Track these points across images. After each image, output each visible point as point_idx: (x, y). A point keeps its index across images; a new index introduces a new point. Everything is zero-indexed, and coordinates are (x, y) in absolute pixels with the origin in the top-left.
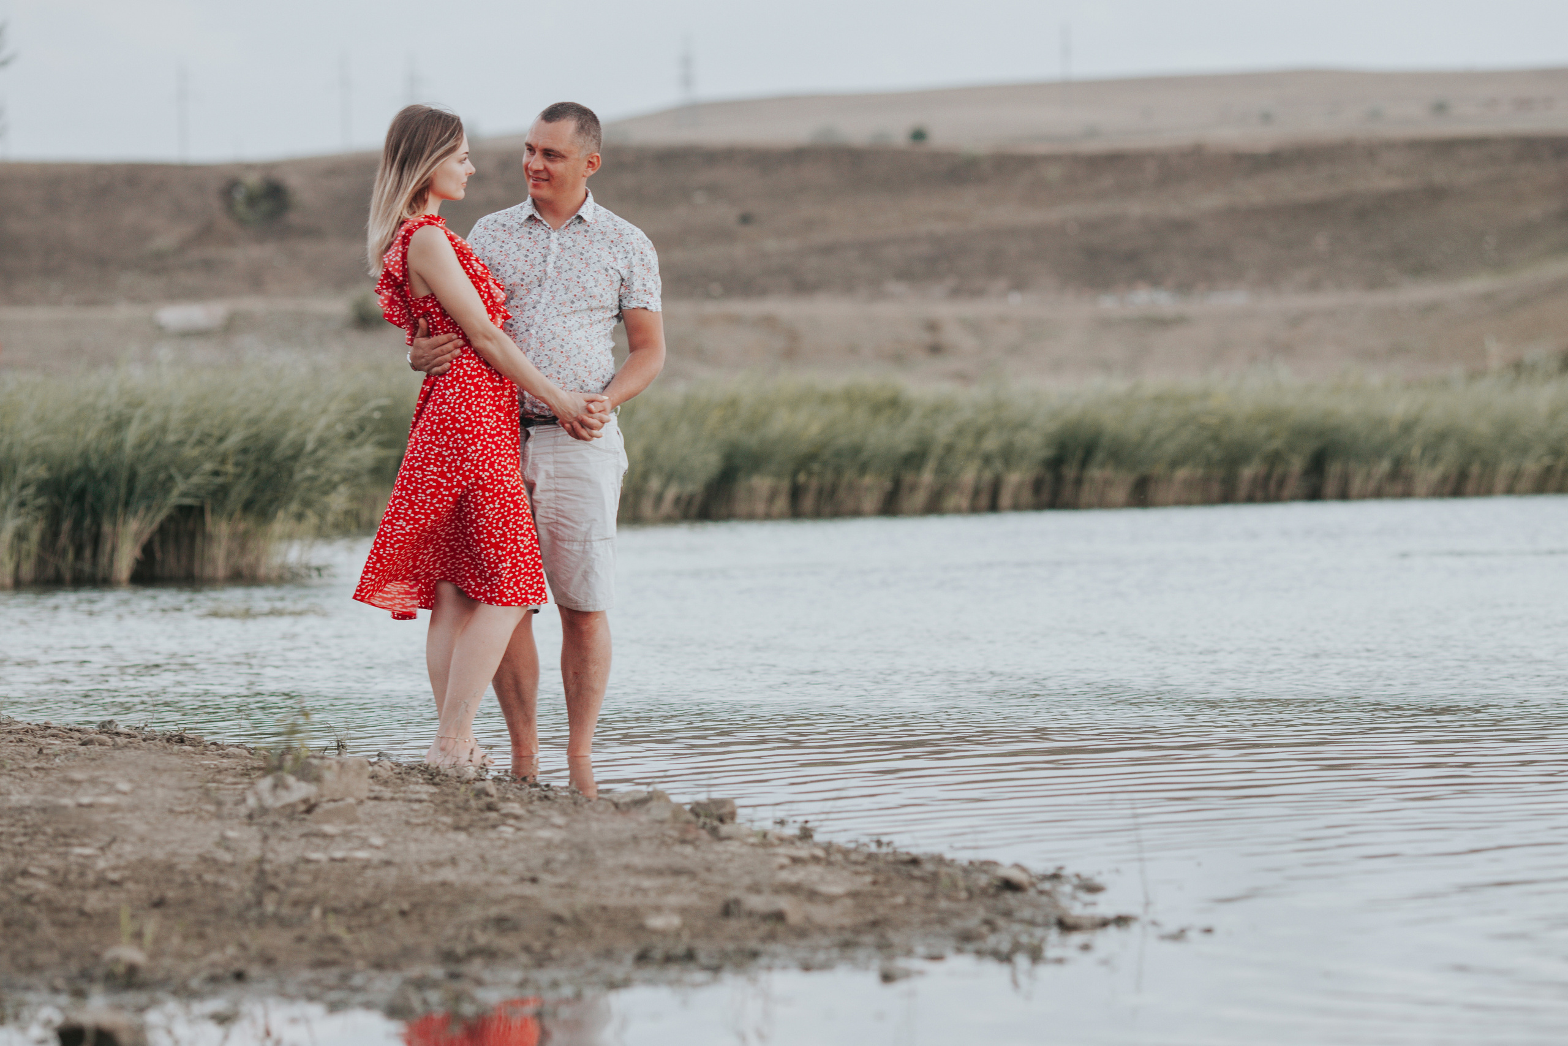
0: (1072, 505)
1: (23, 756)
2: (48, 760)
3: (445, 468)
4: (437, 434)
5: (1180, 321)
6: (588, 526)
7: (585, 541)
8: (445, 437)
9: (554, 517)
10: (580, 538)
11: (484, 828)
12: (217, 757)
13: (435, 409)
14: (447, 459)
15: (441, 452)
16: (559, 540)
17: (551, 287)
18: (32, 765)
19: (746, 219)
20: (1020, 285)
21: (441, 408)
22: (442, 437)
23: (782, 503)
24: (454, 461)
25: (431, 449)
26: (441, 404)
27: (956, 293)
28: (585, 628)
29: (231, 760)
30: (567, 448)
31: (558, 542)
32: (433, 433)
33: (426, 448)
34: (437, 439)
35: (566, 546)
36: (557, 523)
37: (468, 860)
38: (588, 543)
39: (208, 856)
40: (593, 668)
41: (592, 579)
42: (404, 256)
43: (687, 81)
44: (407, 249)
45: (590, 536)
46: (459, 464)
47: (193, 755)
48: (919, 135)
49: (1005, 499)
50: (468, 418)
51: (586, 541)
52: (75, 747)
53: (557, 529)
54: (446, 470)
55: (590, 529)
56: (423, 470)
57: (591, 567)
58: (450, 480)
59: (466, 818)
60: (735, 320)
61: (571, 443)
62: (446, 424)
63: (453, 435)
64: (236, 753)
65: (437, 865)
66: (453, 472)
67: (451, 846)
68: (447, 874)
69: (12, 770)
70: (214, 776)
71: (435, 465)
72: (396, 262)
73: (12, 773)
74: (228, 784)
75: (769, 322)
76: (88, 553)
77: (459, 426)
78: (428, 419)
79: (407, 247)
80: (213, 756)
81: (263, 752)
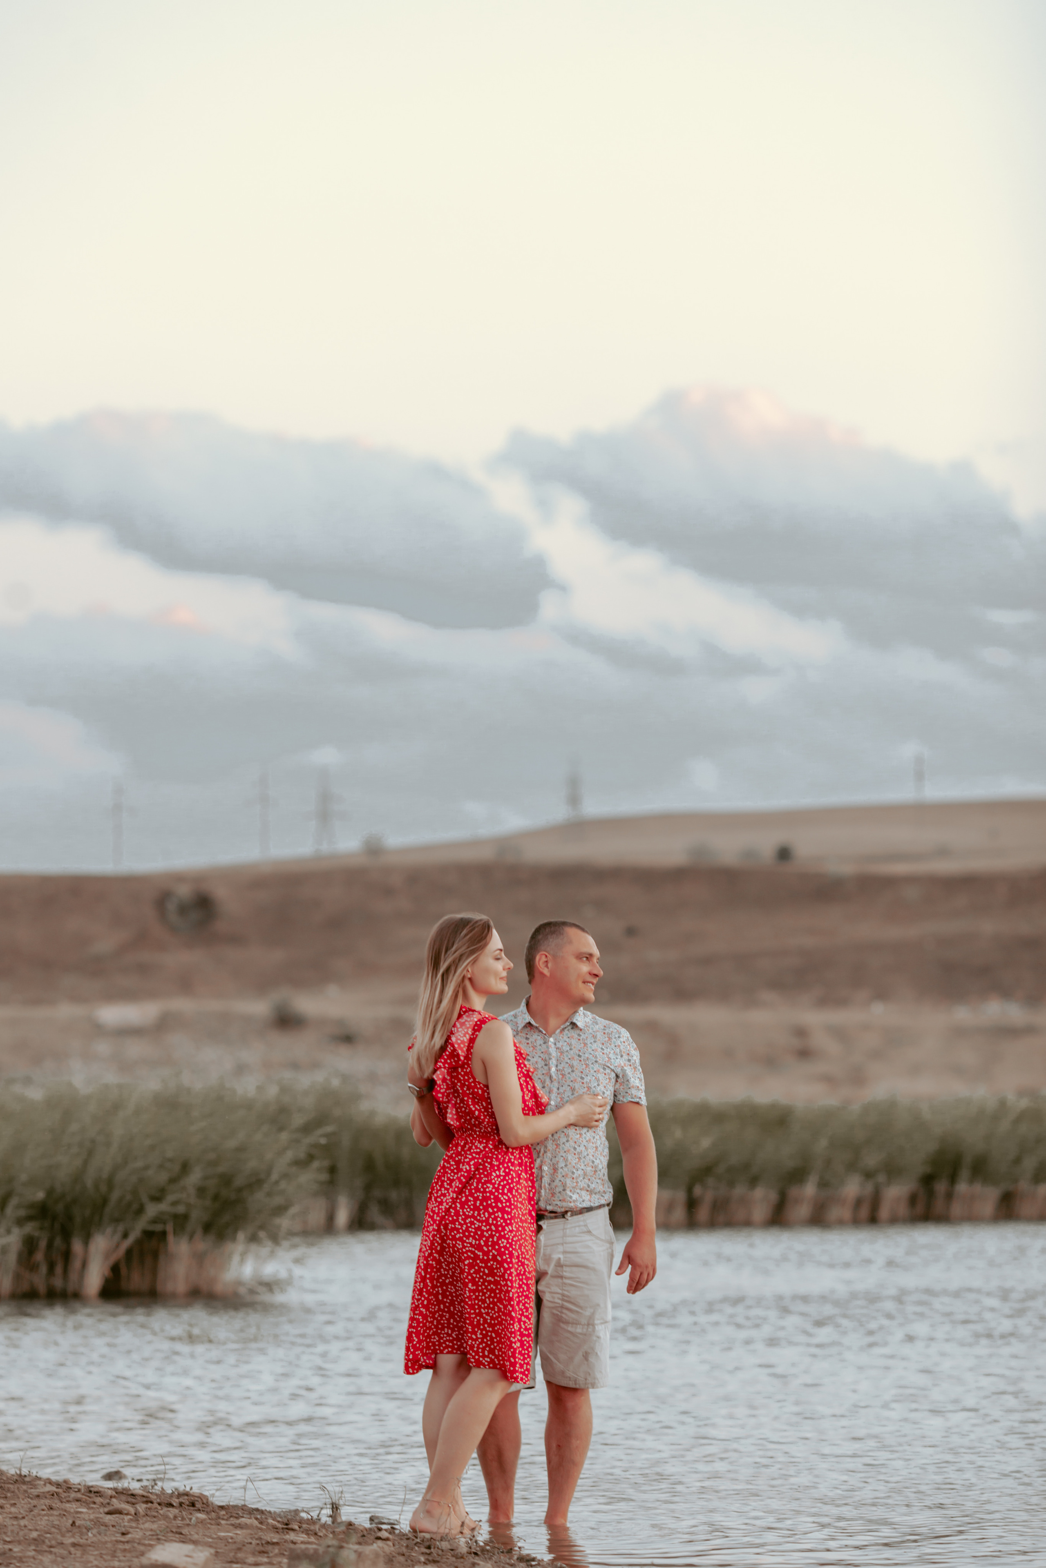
1: (59, 1529)
2: (82, 1534)
3: (482, 1241)
4: (479, 1210)
5: (1029, 1030)
6: (592, 1310)
7: (588, 1325)
8: (486, 1214)
9: (560, 1302)
10: (584, 1321)
12: (231, 1527)
13: (480, 1187)
14: (485, 1233)
15: (481, 1226)
16: (563, 1322)
17: (558, 1089)
18: (68, 1540)
19: (631, 932)
20: (882, 995)
21: (485, 1186)
22: (484, 1214)
24: (492, 1236)
25: (472, 1223)
26: (486, 1182)
27: (824, 1002)
28: (570, 1405)
29: (244, 1531)
30: (575, 1239)
31: (562, 1325)
32: (476, 1208)
33: (467, 1221)
34: (479, 1214)
35: (570, 1329)
36: (562, 1307)
38: (591, 1327)
40: (575, 1443)
41: (592, 1359)
42: (472, 1041)
43: (574, 800)
44: (477, 1035)
45: (594, 1320)
46: (495, 1240)
47: (209, 1526)
48: (784, 854)
49: (884, 1212)
51: (590, 1324)
52: (101, 1516)
53: (562, 1312)
54: (483, 1244)
55: (593, 1314)
56: (463, 1242)
57: (593, 1349)
58: (486, 1253)
61: (579, 1235)
62: (489, 1202)
63: (494, 1213)
64: (248, 1523)
66: (490, 1246)
69: (51, 1547)
70: (236, 1553)
71: (474, 1238)
72: (463, 1042)
73: (52, 1549)
76: (59, 1269)
77: (500, 1206)
78: (471, 1194)
79: (477, 1033)
80: (227, 1526)
81: (270, 1521)
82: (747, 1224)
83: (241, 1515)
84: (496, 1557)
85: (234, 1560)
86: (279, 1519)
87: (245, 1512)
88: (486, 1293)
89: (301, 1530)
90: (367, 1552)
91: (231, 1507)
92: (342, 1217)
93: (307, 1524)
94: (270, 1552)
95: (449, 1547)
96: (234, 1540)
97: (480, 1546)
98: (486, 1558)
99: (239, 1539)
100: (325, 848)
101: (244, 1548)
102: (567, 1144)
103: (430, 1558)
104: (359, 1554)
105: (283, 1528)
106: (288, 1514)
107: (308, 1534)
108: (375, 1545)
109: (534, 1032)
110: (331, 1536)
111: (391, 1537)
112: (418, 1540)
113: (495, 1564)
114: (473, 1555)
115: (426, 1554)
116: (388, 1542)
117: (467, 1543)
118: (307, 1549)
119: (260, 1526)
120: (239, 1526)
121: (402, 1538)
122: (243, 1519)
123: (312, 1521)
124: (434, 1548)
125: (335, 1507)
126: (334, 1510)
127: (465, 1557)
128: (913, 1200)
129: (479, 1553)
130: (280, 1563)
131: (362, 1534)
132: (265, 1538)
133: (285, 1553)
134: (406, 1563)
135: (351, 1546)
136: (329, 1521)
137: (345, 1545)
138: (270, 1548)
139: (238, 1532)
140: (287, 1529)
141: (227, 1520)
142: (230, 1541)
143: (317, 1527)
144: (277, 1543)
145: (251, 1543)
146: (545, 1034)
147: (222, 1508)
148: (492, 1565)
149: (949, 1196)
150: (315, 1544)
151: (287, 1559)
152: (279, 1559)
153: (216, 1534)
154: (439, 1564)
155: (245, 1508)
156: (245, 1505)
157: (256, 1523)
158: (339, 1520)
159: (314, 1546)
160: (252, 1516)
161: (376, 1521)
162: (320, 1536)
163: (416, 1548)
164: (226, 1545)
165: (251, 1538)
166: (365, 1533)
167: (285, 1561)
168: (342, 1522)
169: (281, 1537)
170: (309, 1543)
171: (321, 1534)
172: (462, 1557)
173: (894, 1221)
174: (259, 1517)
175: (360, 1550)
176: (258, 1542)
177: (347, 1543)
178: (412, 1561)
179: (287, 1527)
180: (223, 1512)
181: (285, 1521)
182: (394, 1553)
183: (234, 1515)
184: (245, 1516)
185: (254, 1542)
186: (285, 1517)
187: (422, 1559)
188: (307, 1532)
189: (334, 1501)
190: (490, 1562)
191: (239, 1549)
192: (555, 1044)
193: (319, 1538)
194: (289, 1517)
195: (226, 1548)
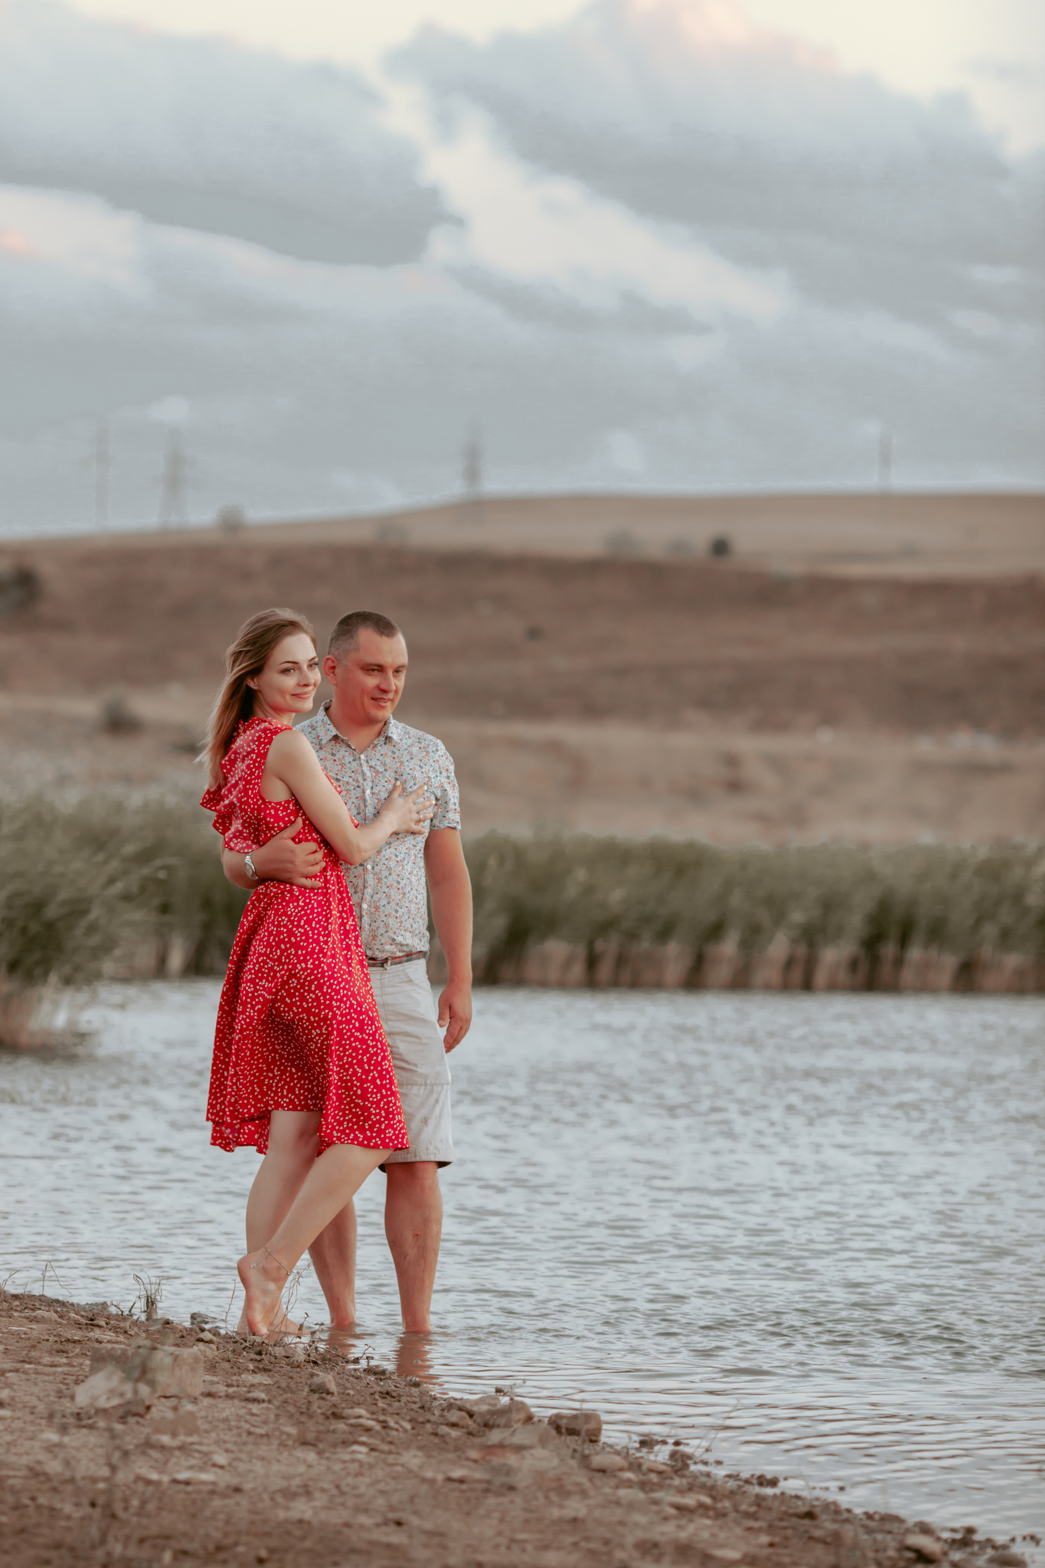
0: (893, 988)
5: (1004, 768)
11: (334, 1445)
12: (25, 1320)
19: (534, 634)
20: (829, 719)
23: (578, 970)
27: (761, 726)
29: (41, 1326)
30: (395, 990)
37: (323, 1490)
39: (38, 1468)
43: (472, 474)
48: (720, 548)
49: (821, 977)
50: (306, 933)
59: (312, 1429)
60: (518, 744)
61: (398, 985)
64: (46, 1316)
65: (289, 1495)
67: (302, 1469)
68: (301, 1509)
70: (29, 1351)
74: (45, 1365)
75: (554, 748)
80: (20, 1319)
81: (72, 1315)
82: (658, 986)
83: (38, 1307)
84: (339, 1367)
85: (27, 1360)
86: (83, 1313)
87: (43, 1304)
88: (348, 1050)
89: (109, 1326)
90: (185, 1356)
91: (26, 1297)
92: (176, 959)
93: (116, 1320)
94: (70, 1351)
95: (284, 1354)
96: (27, 1336)
97: (320, 1354)
98: (327, 1369)
99: (35, 1334)
100: (174, 520)
101: (40, 1346)
102: (390, 878)
103: (261, 1366)
104: (176, 1358)
105: (86, 1324)
106: (95, 1307)
107: (116, 1332)
108: (195, 1347)
109: (340, 747)
110: (144, 1335)
111: (215, 1339)
112: (247, 1344)
113: (338, 1376)
114: (312, 1364)
115: (256, 1360)
116: (211, 1345)
117: (305, 1349)
118: (113, 1349)
119: (59, 1320)
120: (32, 1320)
121: (229, 1340)
122: (40, 1311)
123: (122, 1317)
124: (266, 1354)
125: (151, 1303)
126: (150, 1304)
127: (302, 1366)
128: (853, 965)
129: (319, 1362)
130: (81, 1364)
131: (180, 1334)
132: (65, 1334)
133: (88, 1353)
134: (231, 1370)
135: (166, 1348)
136: (143, 1317)
137: (159, 1346)
138: (70, 1346)
139: (34, 1327)
140: (92, 1325)
141: (21, 1312)
142: (23, 1336)
143: (128, 1324)
144: (79, 1342)
145: (48, 1340)
146: (354, 750)
147: (16, 1297)
148: (333, 1376)
149: (899, 962)
150: (124, 1344)
151: (89, 1360)
152: (81, 1361)
153: (7, 1329)
154: (270, 1373)
155: (43, 1298)
156: (43, 1296)
157: (55, 1316)
158: (155, 1317)
159: (123, 1346)
160: (51, 1308)
161: (199, 1320)
162: (131, 1335)
163: (245, 1353)
164: (18, 1342)
165: (49, 1334)
166: (185, 1333)
167: (88, 1362)
168: (157, 1320)
169: (85, 1335)
170: (117, 1342)
171: (132, 1333)
172: (298, 1366)
173: (833, 987)
174: (59, 1309)
175: (177, 1353)
176: (56, 1339)
177: (163, 1344)
178: (239, 1368)
179: (92, 1322)
180: (17, 1303)
181: (90, 1315)
182: (217, 1358)
183: (30, 1306)
184: (43, 1308)
185: (52, 1339)
186: (90, 1311)
187: (251, 1366)
188: (116, 1330)
189: (149, 1295)
190: (332, 1373)
191: (33, 1347)
192: (367, 762)
193: (129, 1337)
194: (96, 1311)
195: (18, 1345)
